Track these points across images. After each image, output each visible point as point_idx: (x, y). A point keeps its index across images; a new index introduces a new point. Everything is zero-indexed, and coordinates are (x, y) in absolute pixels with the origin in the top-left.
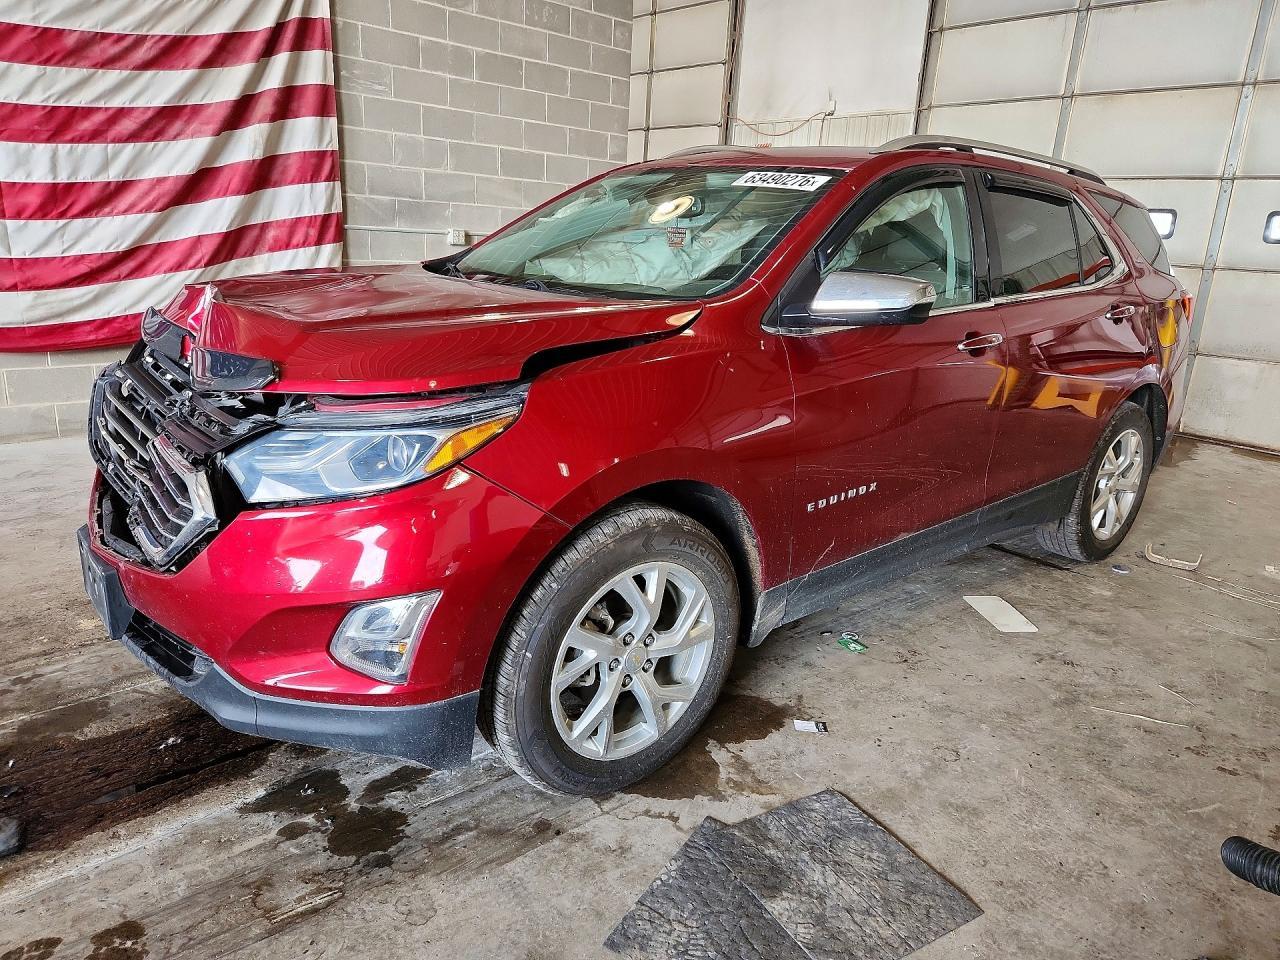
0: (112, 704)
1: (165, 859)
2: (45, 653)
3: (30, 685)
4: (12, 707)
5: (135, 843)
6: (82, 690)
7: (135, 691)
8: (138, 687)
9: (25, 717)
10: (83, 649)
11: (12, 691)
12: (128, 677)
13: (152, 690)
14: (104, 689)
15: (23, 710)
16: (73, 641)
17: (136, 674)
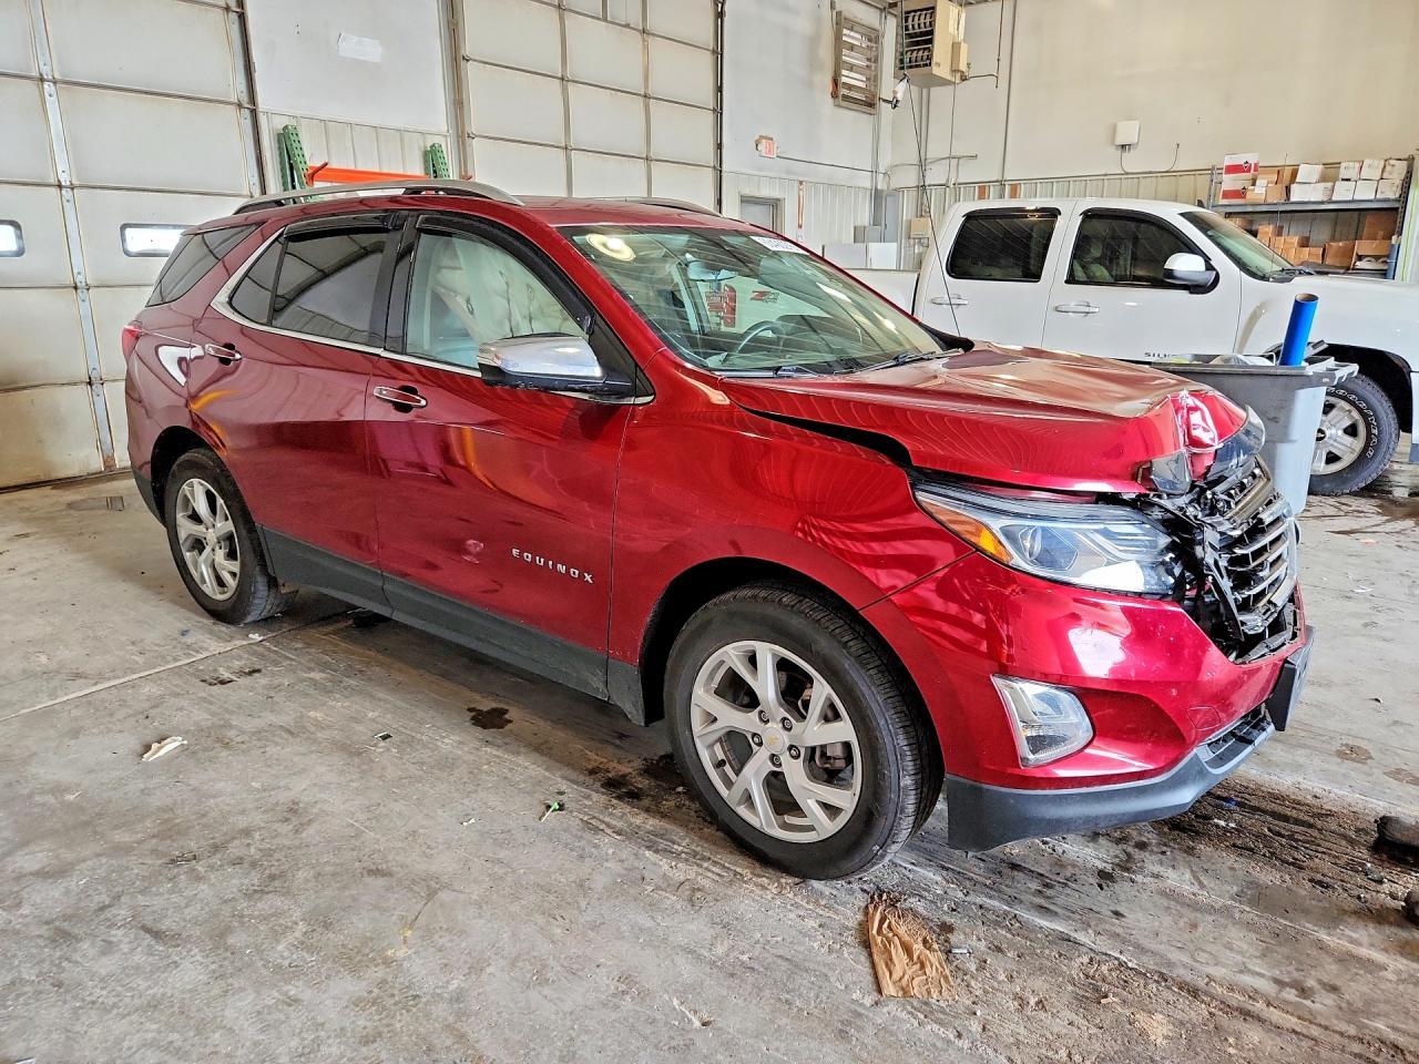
0: (1235, 888)
1: (1298, 768)
2: (1246, 1014)
3: (1296, 975)
4: (1330, 960)
5: (1306, 785)
6: (1250, 926)
7: (1202, 886)
8: (1195, 889)
9: (1323, 935)
10: (1201, 983)
11: (1320, 981)
12: (1195, 906)
13: (1188, 876)
14: (1225, 911)
15: (1321, 946)
16: (1197, 1012)
17: (1184, 904)
